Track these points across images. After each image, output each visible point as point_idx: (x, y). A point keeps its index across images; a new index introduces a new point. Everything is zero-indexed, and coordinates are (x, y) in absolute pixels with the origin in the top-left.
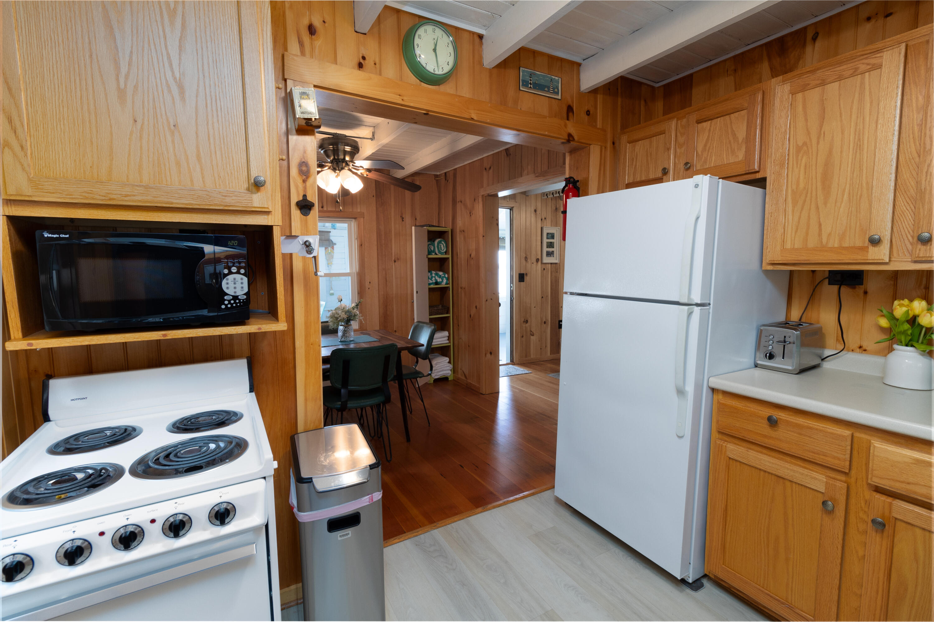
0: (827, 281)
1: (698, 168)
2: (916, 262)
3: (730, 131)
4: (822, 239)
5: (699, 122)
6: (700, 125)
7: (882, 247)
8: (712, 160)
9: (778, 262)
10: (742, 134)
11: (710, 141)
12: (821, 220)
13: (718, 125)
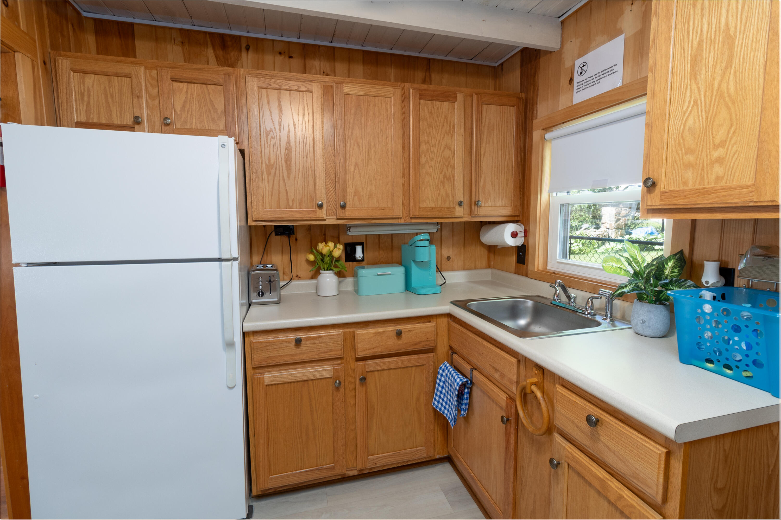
0: (274, 232)
1: (178, 126)
2: (338, 219)
3: (208, 100)
4: (289, 202)
5: (174, 80)
6: (175, 84)
7: (323, 210)
8: (192, 121)
9: (261, 219)
10: (220, 107)
11: (189, 103)
12: (287, 189)
13: (196, 90)
